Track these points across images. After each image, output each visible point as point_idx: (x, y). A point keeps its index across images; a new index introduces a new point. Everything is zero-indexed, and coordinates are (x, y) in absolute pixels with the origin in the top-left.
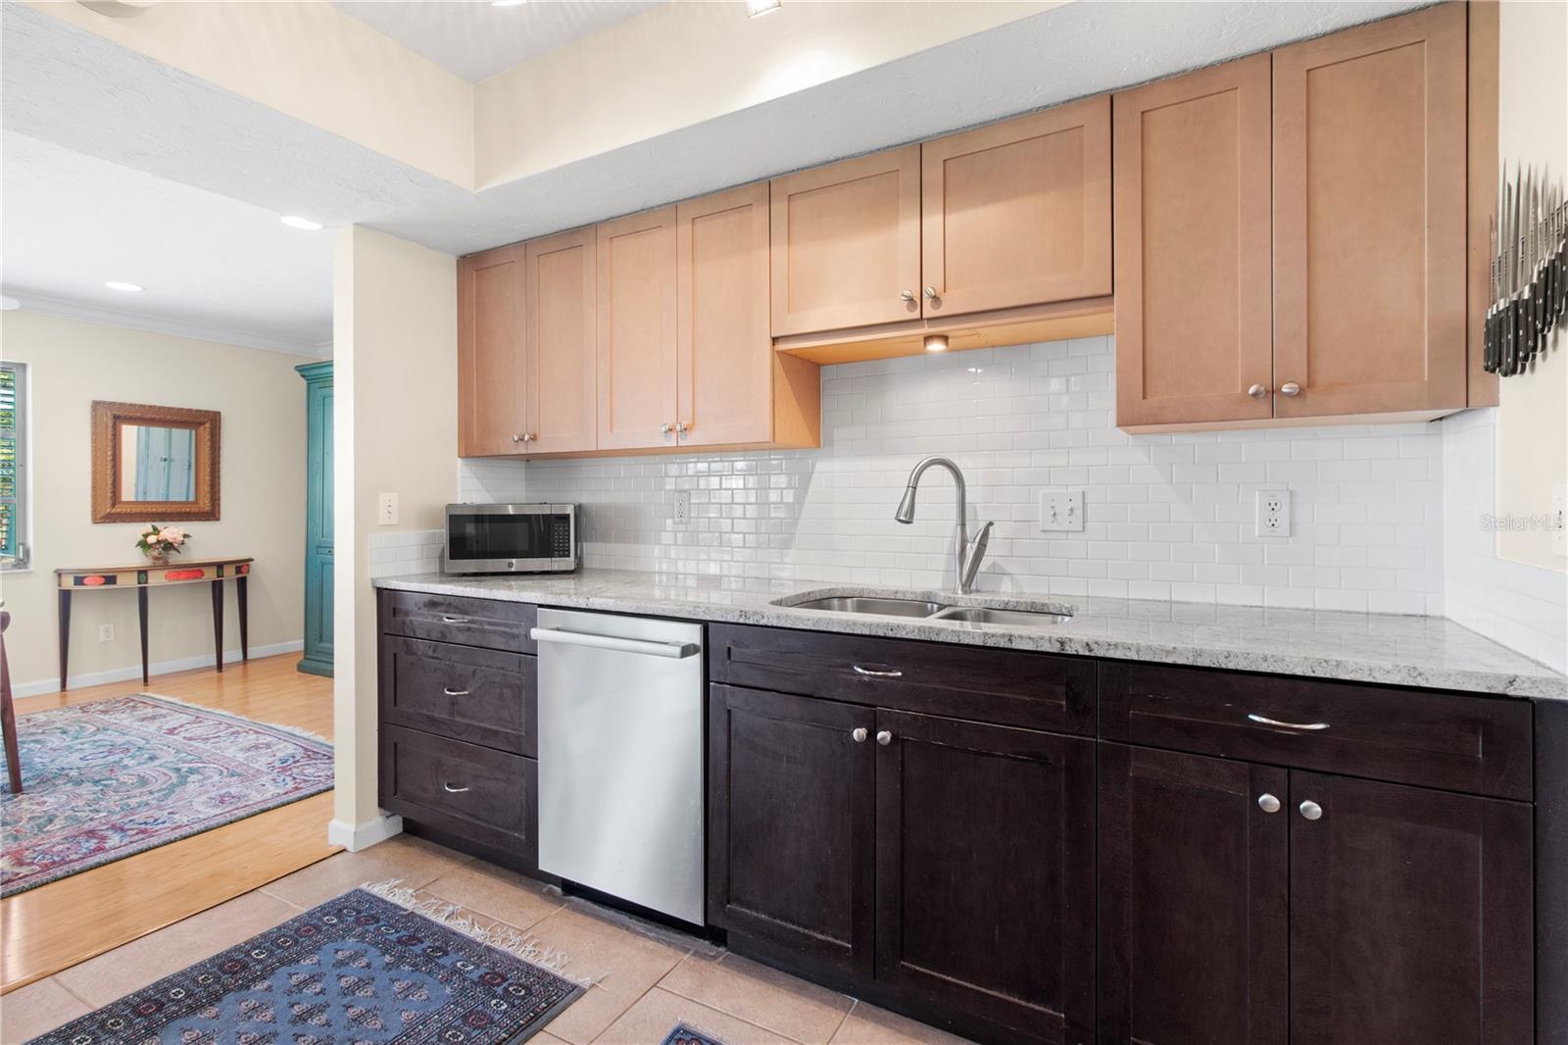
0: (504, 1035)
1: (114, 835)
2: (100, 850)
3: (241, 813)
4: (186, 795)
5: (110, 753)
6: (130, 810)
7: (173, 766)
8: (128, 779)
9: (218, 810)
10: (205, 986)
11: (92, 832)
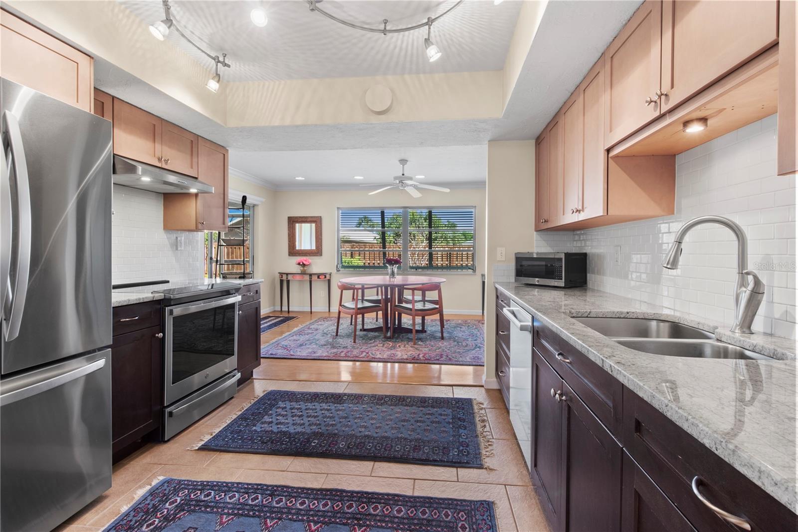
0: (445, 460)
1: (444, 357)
2: (438, 360)
3: (474, 363)
4: (469, 353)
5: (469, 335)
6: (455, 352)
7: (477, 344)
8: (464, 344)
9: (470, 360)
10: (414, 402)
11: (442, 355)
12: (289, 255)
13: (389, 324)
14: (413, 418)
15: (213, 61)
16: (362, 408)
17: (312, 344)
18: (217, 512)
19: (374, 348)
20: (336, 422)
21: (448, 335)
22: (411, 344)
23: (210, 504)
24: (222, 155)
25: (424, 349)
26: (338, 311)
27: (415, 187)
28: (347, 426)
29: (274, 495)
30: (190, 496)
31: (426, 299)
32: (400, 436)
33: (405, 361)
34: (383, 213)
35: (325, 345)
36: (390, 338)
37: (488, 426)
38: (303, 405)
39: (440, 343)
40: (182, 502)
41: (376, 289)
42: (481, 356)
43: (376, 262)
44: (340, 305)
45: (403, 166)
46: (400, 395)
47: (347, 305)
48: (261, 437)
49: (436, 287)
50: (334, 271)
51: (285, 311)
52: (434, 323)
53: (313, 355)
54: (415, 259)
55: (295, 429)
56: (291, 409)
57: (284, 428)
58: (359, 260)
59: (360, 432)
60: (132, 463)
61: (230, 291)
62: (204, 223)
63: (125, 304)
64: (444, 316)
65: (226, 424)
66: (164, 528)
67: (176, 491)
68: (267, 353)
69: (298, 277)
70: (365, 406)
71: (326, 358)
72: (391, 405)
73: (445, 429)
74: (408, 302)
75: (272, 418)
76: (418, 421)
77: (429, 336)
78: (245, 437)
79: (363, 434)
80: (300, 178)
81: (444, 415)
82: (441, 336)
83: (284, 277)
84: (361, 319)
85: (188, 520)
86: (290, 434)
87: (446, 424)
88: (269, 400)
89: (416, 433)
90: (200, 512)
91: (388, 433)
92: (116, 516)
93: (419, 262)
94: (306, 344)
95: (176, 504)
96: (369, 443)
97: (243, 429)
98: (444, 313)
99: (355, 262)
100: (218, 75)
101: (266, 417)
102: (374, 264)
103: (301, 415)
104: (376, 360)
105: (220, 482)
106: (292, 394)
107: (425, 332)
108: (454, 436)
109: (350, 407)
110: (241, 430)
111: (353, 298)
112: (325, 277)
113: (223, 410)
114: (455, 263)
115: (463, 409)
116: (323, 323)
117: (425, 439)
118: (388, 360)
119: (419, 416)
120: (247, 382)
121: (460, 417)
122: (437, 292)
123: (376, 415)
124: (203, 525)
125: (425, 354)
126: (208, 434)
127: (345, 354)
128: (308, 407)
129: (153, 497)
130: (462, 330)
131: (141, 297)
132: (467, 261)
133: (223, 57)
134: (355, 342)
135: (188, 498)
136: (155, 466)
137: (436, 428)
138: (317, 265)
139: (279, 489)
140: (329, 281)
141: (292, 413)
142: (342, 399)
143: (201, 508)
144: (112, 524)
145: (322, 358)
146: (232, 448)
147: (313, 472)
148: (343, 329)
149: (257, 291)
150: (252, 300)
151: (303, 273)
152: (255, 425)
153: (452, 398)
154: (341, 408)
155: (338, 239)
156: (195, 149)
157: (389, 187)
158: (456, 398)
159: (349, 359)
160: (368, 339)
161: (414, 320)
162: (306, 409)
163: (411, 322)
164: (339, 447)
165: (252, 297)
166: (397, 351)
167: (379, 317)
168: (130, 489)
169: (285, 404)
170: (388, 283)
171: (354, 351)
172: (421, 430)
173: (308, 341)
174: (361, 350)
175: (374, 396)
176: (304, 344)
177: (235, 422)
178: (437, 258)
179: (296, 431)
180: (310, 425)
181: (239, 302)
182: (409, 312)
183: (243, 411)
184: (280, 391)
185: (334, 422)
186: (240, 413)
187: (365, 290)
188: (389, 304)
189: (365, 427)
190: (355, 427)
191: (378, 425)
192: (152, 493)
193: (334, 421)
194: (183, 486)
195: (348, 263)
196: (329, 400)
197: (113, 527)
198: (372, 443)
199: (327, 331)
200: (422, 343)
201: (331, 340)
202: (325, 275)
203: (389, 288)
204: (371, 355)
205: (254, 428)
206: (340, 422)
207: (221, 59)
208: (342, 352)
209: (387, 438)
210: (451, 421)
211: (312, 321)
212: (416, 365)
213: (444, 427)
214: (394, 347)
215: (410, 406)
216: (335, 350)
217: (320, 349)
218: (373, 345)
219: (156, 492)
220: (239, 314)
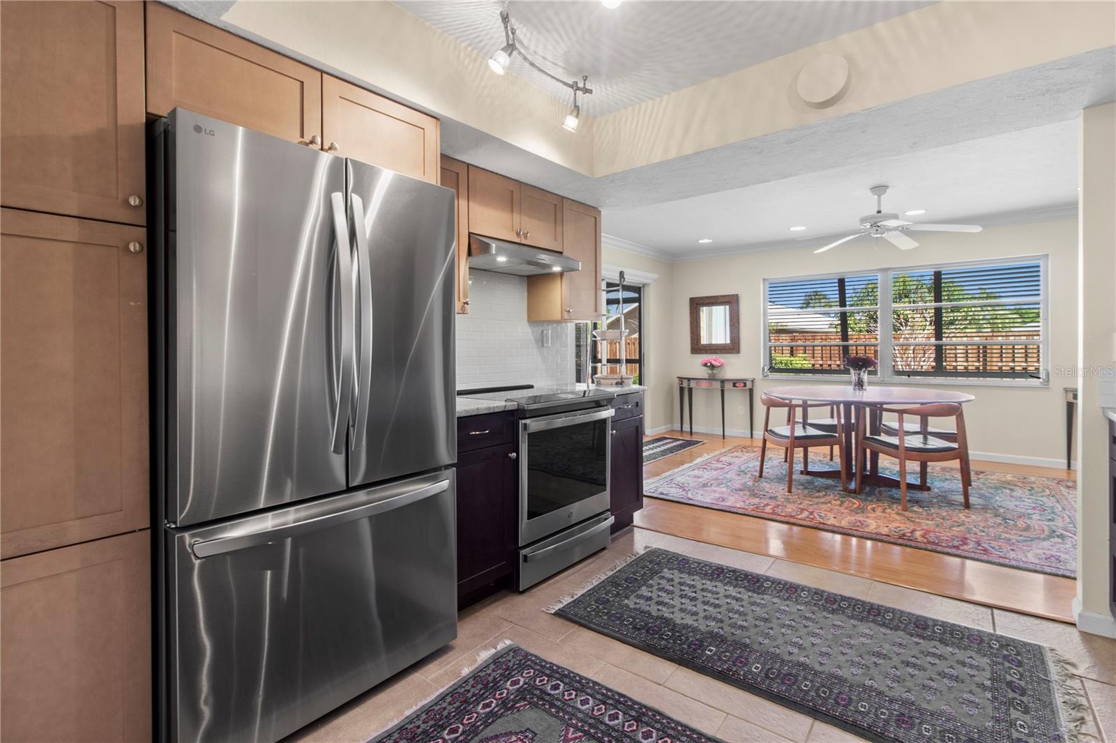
1: (971, 545)
2: (957, 547)
3: (1048, 570)
4: (1034, 546)
5: (1034, 508)
6: (997, 538)
7: (1054, 528)
8: (1021, 523)
9: (1037, 562)
10: (901, 622)
11: (966, 539)
12: (692, 353)
13: (854, 468)
14: (898, 654)
15: (571, 89)
16: (796, 611)
17: (721, 486)
18: (562, 719)
19: (824, 507)
20: (748, 622)
21: (980, 501)
22: (897, 508)
23: (556, 703)
24: (593, 219)
25: (923, 523)
26: (762, 437)
27: (906, 231)
28: (767, 636)
29: (641, 721)
30: (535, 681)
31: (930, 429)
32: (868, 683)
33: (884, 538)
34: (841, 282)
35: (741, 490)
36: (854, 492)
37: (1090, 723)
38: (698, 582)
39: (961, 515)
40: (526, 686)
41: (829, 407)
42: (1067, 557)
43: (833, 362)
44: (766, 430)
45: (879, 196)
46: (871, 601)
47: (777, 430)
48: (634, 619)
49: (954, 410)
50: (758, 376)
51: (686, 432)
52: (947, 474)
53: (720, 503)
54: (908, 358)
55: (682, 619)
56: (681, 584)
57: (666, 613)
58: (804, 360)
59: (790, 654)
60: (483, 611)
61: (601, 402)
62: (571, 311)
63: (474, 413)
64: (970, 462)
65: (592, 586)
66: (500, 717)
67: (522, 667)
68: (656, 491)
69: (704, 385)
70: (802, 608)
71: (740, 511)
72: (852, 617)
73: (972, 698)
74: (891, 432)
75: (651, 592)
76: (908, 664)
77: (937, 497)
78: (613, 612)
79: (794, 658)
80: (706, 241)
81: (971, 666)
82: (963, 500)
83: (685, 384)
84: (802, 455)
85: (530, 717)
86: (675, 625)
87: (973, 687)
88: (651, 562)
89: (904, 687)
90: (543, 710)
91: (844, 670)
92: (456, 678)
93: (916, 363)
94: (711, 485)
95: (518, 686)
96: (805, 679)
97: (611, 599)
98: (971, 457)
99: (798, 362)
100: (577, 107)
101: (644, 588)
102: (830, 365)
103: (695, 597)
104: (826, 527)
105: (573, 673)
106: (685, 560)
107: (929, 489)
108: (997, 720)
109: (774, 603)
110: (608, 600)
111: (789, 421)
112: (745, 385)
113: (591, 563)
114: (995, 365)
115: (1020, 664)
116: (740, 454)
117: (924, 706)
118: (850, 531)
119: (913, 653)
120: (625, 529)
121: (1013, 682)
122: (953, 419)
123: (821, 628)
124: (544, 731)
125: (927, 532)
126: (569, 595)
127: (772, 509)
128: (705, 587)
129: (496, 668)
130: (1014, 494)
131: (491, 406)
132: (1026, 361)
133: (583, 82)
134: (790, 491)
135: (532, 683)
136: (505, 623)
137: (950, 688)
138: (733, 367)
139: (650, 714)
140: (751, 391)
141: (681, 590)
142: (762, 586)
143: (545, 704)
144: (450, 687)
145: (735, 510)
146: (594, 623)
147: (703, 701)
148: (772, 467)
149: (637, 403)
150: (630, 415)
151: (712, 379)
152: (627, 598)
153: (991, 634)
154: (758, 601)
155: (764, 328)
156: (559, 216)
157: (852, 237)
158: (1002, 637)
159: (778, 518)
160: (814, 488)
161: (902, 466)
162: (703, 590)
163: (897, 468)
164: (750, 671)
165: (631, 410)
166: (868, 517)
167: (834, 453)
168: (476, 647)
169: (673, 574)
170: (850, 399)
171: (788, 506)
172: (916, 685)
173: (714, 479)
174: (801, 506)
175: (818, 593)
176: (709, 484)
177: (602, 585)
178: (956, 357)
179: (685, 622)
180: (706, 618)
181: (612, 417)
182: (891, 450)
183: (615, 571)
184: (668, 551)
185: (745, 624)
186: (611, 573)
187: (809, 409)
188: (853, 433)
189: (800, 647)
190: (780, 641)
191: (824, 649)
192: (496, 660)
193: (746, 620)
194: (529, 663)
195: (786, 364)
196: (740, 582)
197: (451, 692)
198: (812, 681)
199: (746, 469)
200: (921, 510)
201: (750, 483)
202: (744, 382)
203: (853, 407)
204: (817, 517)
205: (626, 601)
206: (756, 626)
207: (581, 85)
208: (767, 505)
209: (842, 680)
210: (988, 683)
211: (724, 450)
212: (908, 550)
213: (971, 692)
214: (862, 510)
215: (891, 629)
216: (756, 501)
217: (733, 496)
218: (822, 500)
219: (500, 660)
220: (612, 434)
